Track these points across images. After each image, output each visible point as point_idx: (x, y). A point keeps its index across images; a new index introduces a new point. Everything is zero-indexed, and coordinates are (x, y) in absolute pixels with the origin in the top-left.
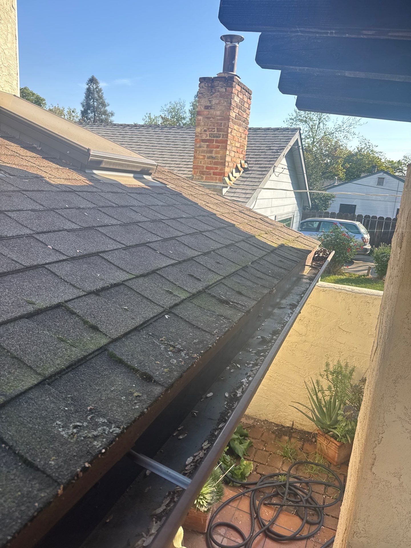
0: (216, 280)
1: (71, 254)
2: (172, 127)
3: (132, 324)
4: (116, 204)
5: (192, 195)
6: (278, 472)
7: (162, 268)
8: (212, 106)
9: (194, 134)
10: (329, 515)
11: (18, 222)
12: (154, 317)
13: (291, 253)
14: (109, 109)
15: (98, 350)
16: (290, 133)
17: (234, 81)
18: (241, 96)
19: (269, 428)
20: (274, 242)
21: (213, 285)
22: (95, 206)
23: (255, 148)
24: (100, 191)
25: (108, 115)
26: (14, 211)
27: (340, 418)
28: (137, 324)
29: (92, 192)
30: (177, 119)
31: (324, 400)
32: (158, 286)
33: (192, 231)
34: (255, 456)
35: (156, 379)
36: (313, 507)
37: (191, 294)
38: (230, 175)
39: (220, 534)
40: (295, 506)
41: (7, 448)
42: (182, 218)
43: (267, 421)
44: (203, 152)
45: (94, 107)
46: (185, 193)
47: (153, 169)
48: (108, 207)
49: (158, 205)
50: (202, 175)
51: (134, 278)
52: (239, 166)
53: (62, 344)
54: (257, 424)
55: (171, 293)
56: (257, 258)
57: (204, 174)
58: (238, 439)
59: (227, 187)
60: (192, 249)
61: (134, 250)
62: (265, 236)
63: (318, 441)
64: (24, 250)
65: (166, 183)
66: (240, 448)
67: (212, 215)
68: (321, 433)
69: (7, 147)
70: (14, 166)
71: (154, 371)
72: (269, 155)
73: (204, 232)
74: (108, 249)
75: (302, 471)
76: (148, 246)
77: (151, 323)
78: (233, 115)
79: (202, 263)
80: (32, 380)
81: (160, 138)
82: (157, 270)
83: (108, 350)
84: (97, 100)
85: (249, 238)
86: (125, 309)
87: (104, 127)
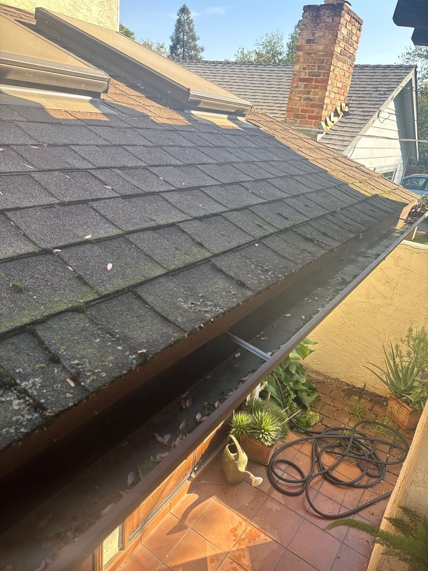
0: (303, 221)
1: (179, 186)
2: (267, 63)
3: (228, 246)
4: (212, 144)
5: (284, 138)
6: (343, 426)
7: (253, 205)
8: (315, 40)
9: (292, 73)
10: (390, 473)
11: (134, 155)
12: (246, 243)
13: (385, 204)
14: (199, 43)
15: (204, 260)
16: (403, 71)
17: (343, 9)
18: (349, 27)
19: (340, 386)
20: (368, 191)
21: (300, 225)
22: (195, 145)
23: (359, 89)
24: (198, 131)
25: (197, 50)
26: (130, 145)
27: (416, 384)
28: (233, 247)
29: (191, 132)
30: (272, 54)
31: (402, 365)
32: (250, 220)
33: (282, 174)
34: (321, 409)
35: (249, 286)
36: (375, 462)
37: (279, 230)
38: (328, 119)
39: (281, 469)
40: (357, 458)
41: (150, 307)
42: (274, 161)
43: (338, 379)
44: (300, 92)
45: (183, 41)
46: (278, 136)
47: (247, 110)
48: (205, 146)
49: (250, 147)
50: (296, 119)
51: (229, 211)
52: (339, 109)
53: (178, 252)
54: (327, 381)
55: (261, 227)
56: (347, 205)
57: (298, 118)
58: (306, 391)
59: (322, 133)
60: (282, 191)
61: (229, 187)
62: (359, 185)
63: (389, 405)
64: (142, 179)
65: (259, 125)
66: (308, 400)
67: (304, 160)
68: (393, 397)
69: (115, 85)
70: (124, 105)
71: (247, 281)
72: (375, 97)
73: (295, 176)
74: (207, 185)
75: (368, 429)
76: (241, 185)
77: (244, 248)
78: (338, 49)
79: (290, 204)
80: (159, 271)
81: (253, 76)
82: (249, 206)
83: (211, 261)
84: (187, 33)
85: (341, 186)
86: (223, 234)
87: (195, 64)
